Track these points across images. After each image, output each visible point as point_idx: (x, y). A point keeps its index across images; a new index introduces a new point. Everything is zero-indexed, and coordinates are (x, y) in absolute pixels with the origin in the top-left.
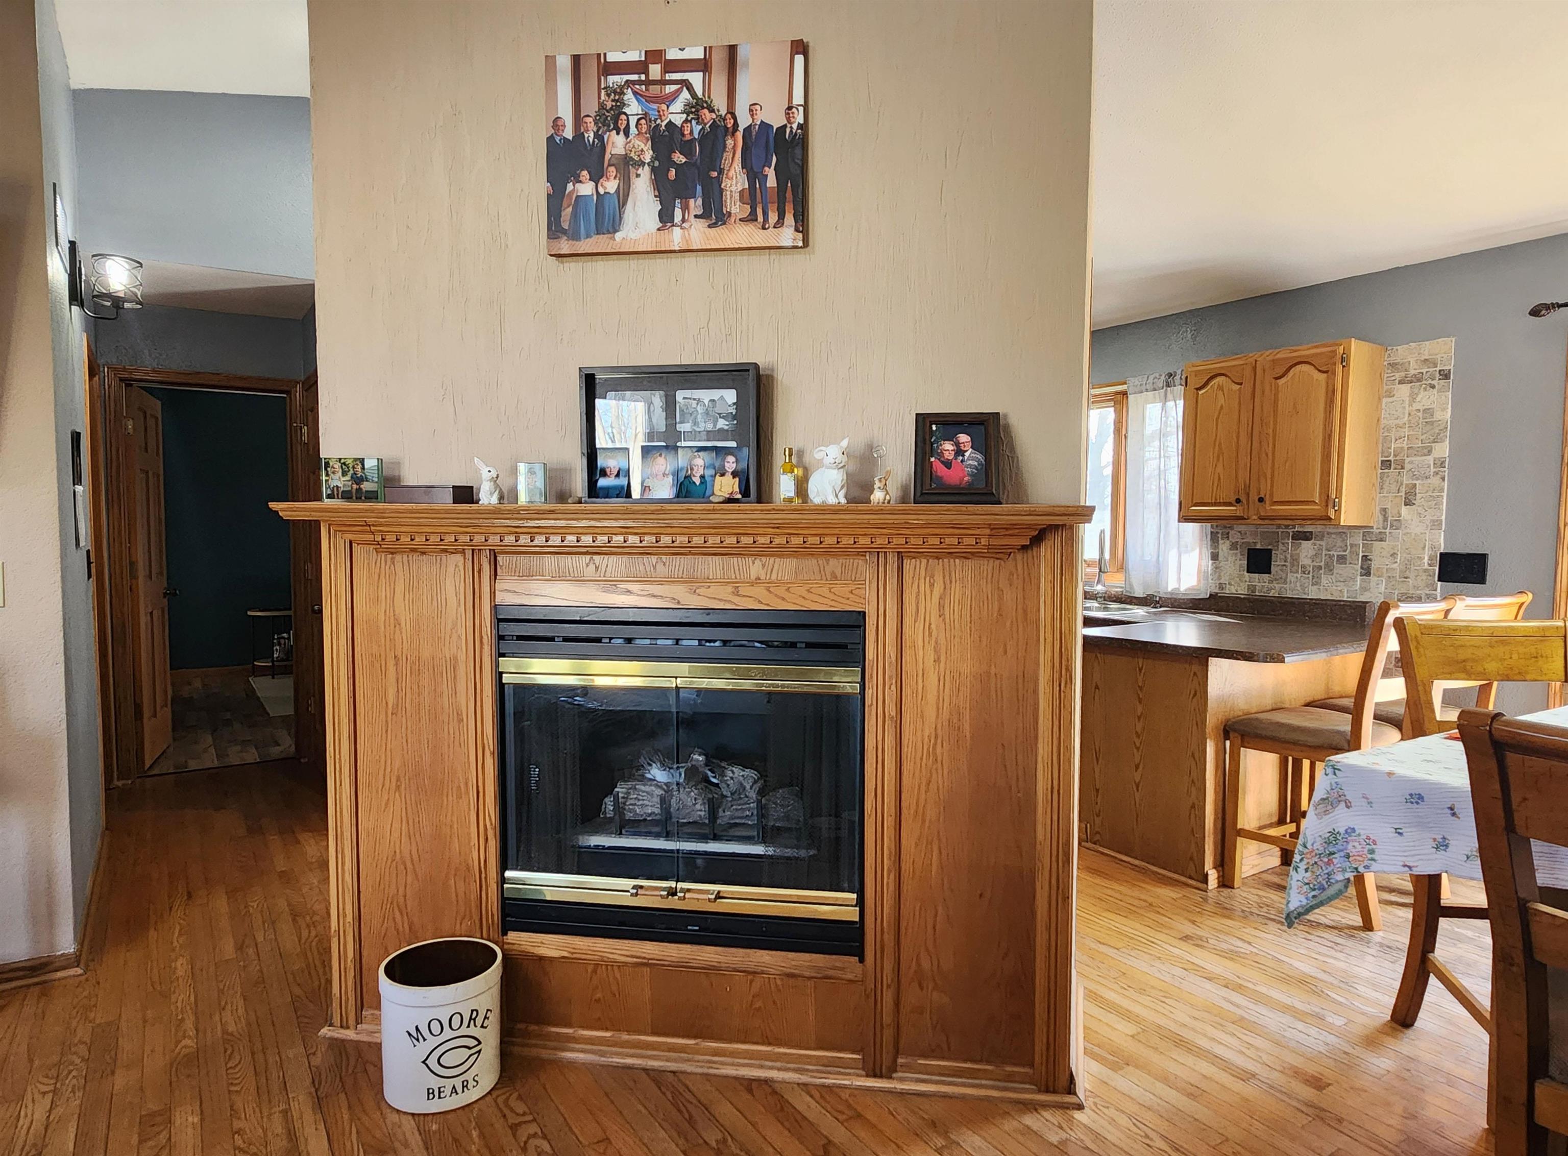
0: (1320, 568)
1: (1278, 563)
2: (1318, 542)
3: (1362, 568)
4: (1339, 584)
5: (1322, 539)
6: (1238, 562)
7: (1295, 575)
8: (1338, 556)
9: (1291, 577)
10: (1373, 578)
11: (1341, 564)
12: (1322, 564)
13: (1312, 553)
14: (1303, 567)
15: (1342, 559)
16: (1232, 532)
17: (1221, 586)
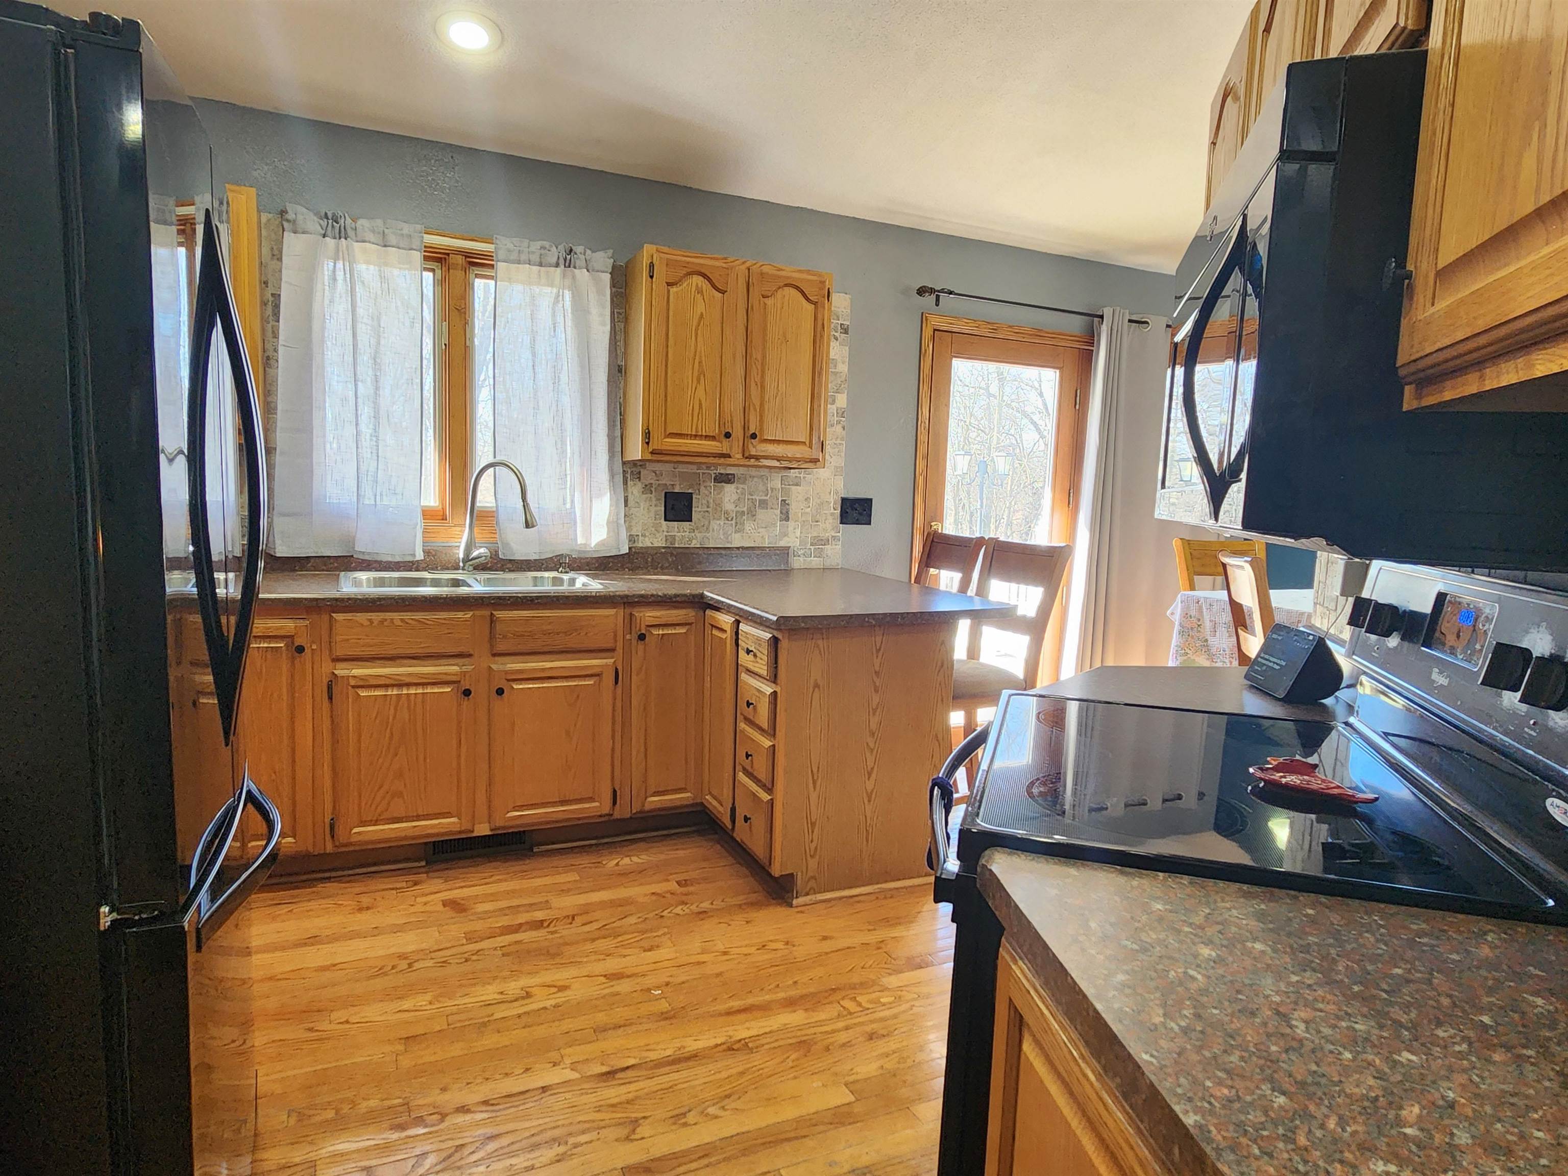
0: (743, 513)
1: (699, 509)
2: (742, 486)
3: (781, 513)
4: (760, 530)
5: (744, 483)
6: (653, 509)
7: (718, 522)
8: (760, 500)
9: (715, 524)
10: (791, 524)
11: (763, 508)
12: (745, 509)
13: (735, 497)
14: (727, 512)
15: (763, 504)
16: (643, 472)
17: (632, 539)
